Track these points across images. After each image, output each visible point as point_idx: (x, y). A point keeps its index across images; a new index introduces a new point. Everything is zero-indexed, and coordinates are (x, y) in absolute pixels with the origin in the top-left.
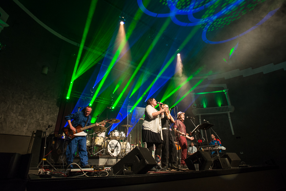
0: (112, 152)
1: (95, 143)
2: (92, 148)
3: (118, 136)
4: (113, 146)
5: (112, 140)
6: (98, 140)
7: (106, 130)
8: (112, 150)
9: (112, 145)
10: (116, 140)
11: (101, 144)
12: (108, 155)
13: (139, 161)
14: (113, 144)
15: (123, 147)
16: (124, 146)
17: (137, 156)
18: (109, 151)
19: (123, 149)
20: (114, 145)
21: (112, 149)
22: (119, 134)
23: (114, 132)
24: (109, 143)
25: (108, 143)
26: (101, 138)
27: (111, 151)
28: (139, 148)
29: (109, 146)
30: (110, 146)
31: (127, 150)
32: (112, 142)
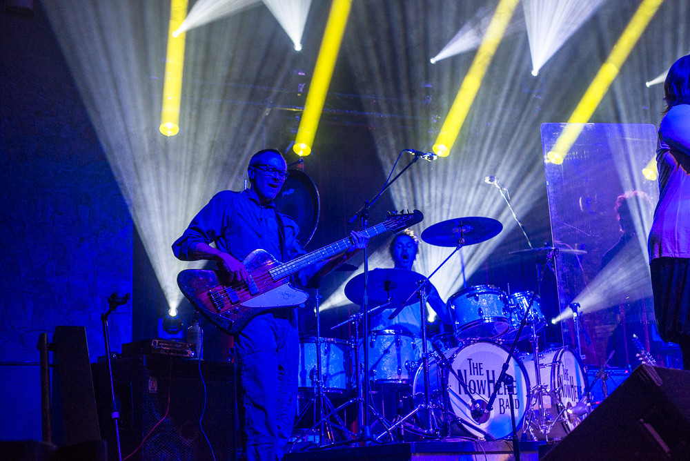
0: (480, 413)
1: (373, 374)
2: (356, 404)
3: (499, 319)
4: (479, 378)
5: (468, 344)
6: (386, 352)
8: (474, 402)
9: (475, 378)
10: (493, 342)
12: (455, 435)
13: (666, 449)
14: (477, 368)
15: (538, 381)
16: (546, 373)
17: (648, 426)
18: (463, 412)
19: (539, 396)
20: (484, 372)
21: (476, 397)
22: (502, 305)
23: (477, 299)
24: (456, 366)
25: (446, 365)
27: (468, 412)
28: (655, 377)
29: (452, 380)
30: (460, 383)
31: (565, 400)
32: (470, 360)
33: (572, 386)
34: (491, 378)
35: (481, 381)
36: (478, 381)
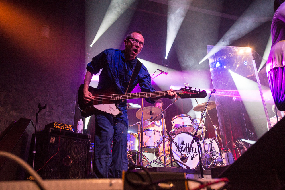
0: (184, 159)
1: (145, 144)
3: (191, 126)
5: (179, 133)
6: (150, 137)
7: (163, 114)
9: (182, 146)
11: (156, 145)
14: (182, 142)
15: (205, 149)
16: (207, 146)
18: (177, 158)
20: (185, 144)
21: (182, 153)
23: (182, 119)
25: (171, 140)
26: (154, 134)
29: (173, 145)
30: (176, 146)
32: (180, 139)
33: (216, 152)
34: (187, 146)
35: (184, 147)
36: (183, 147)
